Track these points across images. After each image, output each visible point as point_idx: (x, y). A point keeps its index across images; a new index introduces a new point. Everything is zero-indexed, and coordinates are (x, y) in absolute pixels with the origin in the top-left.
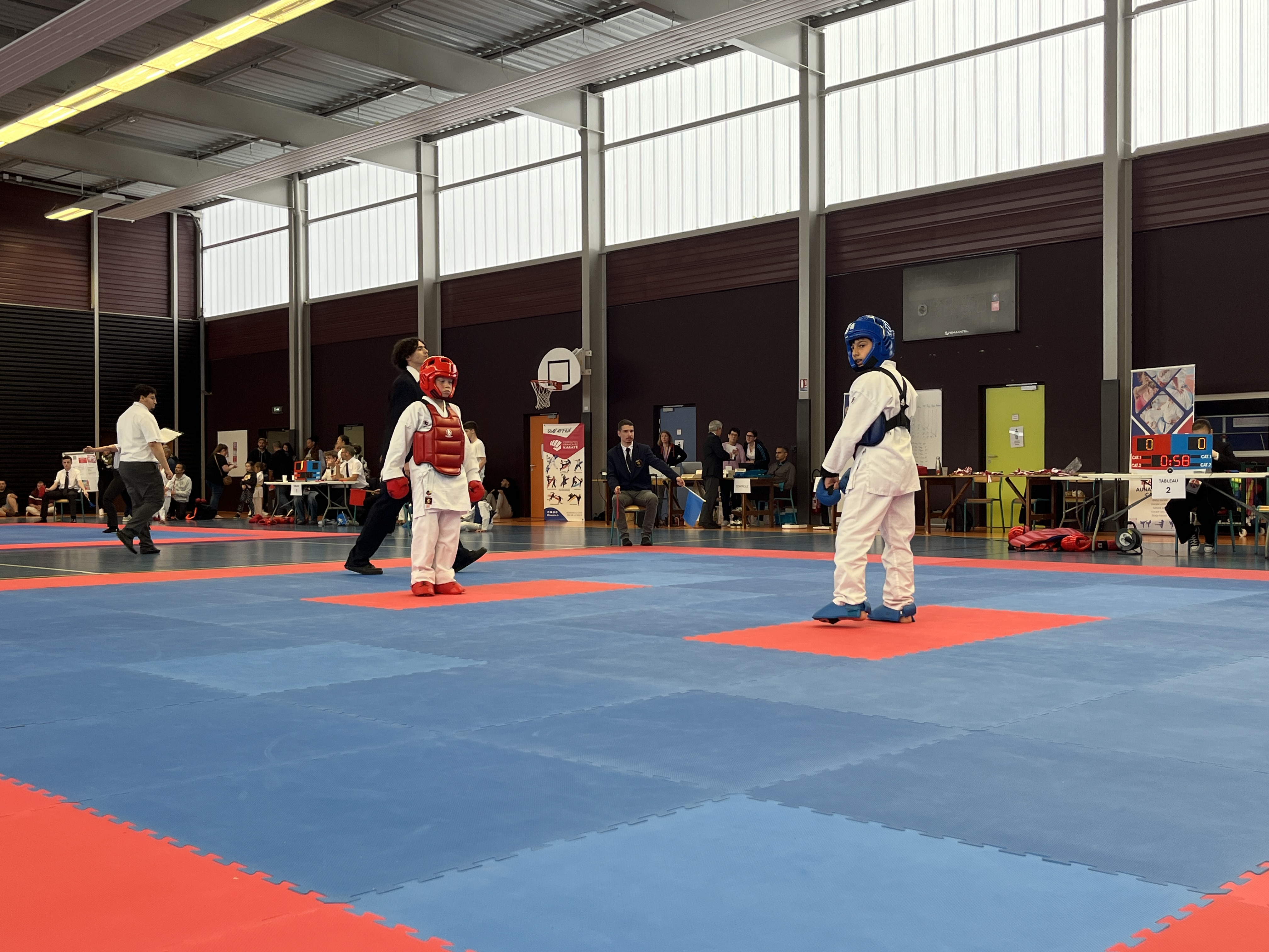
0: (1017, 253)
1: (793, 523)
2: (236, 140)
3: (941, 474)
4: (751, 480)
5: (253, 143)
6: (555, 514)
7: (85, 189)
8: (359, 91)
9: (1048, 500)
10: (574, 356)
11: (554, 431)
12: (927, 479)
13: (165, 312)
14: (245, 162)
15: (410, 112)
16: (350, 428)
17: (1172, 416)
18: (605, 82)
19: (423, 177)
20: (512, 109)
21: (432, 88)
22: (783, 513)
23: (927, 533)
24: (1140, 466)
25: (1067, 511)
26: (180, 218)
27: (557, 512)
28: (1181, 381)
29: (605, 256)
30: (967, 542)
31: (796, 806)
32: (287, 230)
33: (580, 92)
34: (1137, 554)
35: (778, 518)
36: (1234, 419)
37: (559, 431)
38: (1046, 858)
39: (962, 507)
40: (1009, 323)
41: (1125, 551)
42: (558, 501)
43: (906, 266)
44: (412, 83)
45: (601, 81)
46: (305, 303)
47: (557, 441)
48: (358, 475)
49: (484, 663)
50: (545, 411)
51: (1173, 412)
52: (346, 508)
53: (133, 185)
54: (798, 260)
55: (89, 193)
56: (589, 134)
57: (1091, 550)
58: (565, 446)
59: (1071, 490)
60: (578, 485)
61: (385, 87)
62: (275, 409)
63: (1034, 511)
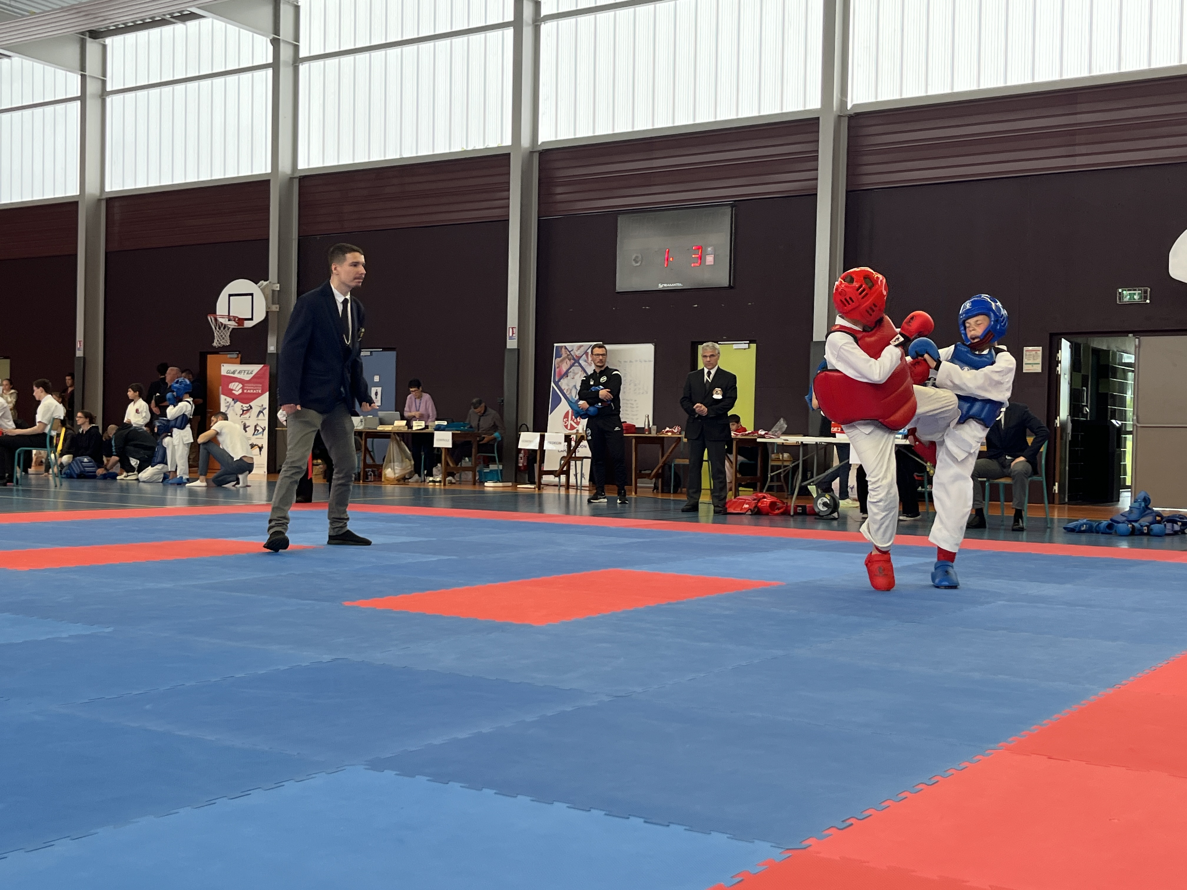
0: (734, 205)
1: (498, 481)
3: (650, 433)
4: (453, 434)
10: (259, 290)
11: (234, 373)
12: (636, 437)
19: (88, 80)
20: (194, 10)
22: (486, 470)
23: (633, 493)
24: (839, 431)
25: (772, 474)
29: (297, 180)
30: (674, 504)
31: (412, 776)
34: (835, 519)
35: (481, 475)
37: (240, 372)
38: (646, 820)
39: (670, 467)
40: (722, 278)
41: (823, 516)
43: (620, 214)
47: (237, 383)
49: (110, 630)
50: (224, 349)
54: (509, 198)
56: (282, 45)
57: (789, 514)
58: (246, 389)
59: (778, 453)
60: (260, 433)
63: (740, 473)
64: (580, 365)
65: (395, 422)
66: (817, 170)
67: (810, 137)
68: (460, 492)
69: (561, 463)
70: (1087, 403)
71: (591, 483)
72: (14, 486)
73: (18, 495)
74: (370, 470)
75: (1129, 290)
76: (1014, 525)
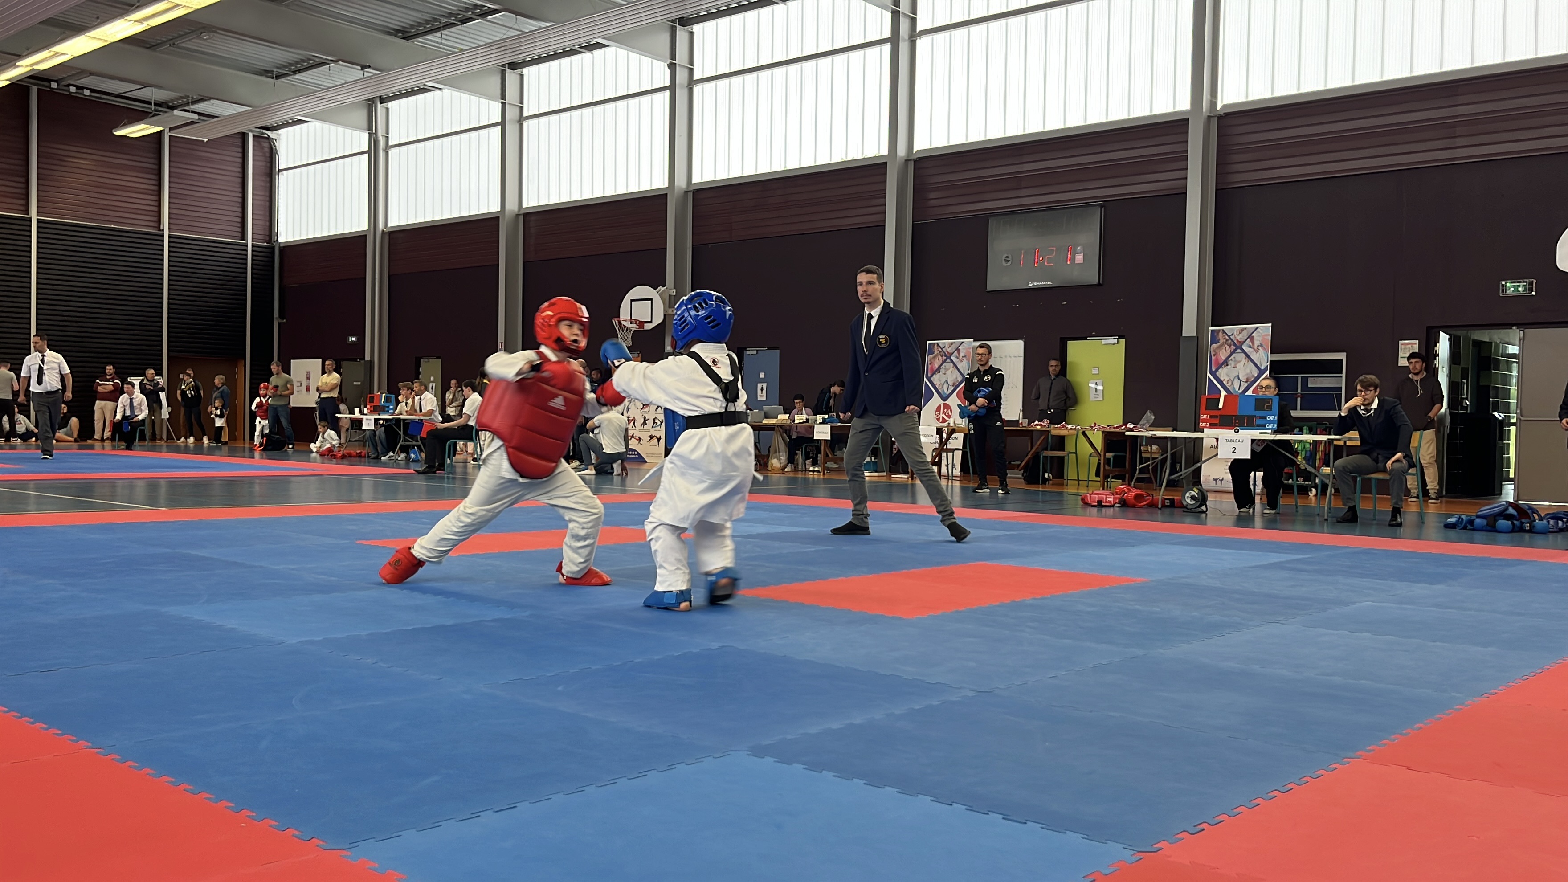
0: (1102, 206)
2: (314, 61)
3: (1018, 426)
4: (831, 426)
5: (333, 64)
6: (635, 454)
7: (156, 104)
8: (444, 16)
9: (1124, 454)
10: (657, 295)
13: (239, 235)
14: (325, 84)
15: (495, 39)
16: (427, 360)
17: (1247, 374)
18: (696, 16)
19: (507, 106)
20: (600, 40)
21: (518, 17)
24: (1208, 426)
25: (1141, 466)
26: (255, 139)
27: (636, 453)
28: (1258, 340)
29: (692, 193)
30: (1042, 495)
31: (790, 763)
32: (367, 155)
33: (669, 24)
34: (1203, 512)
36: (1309, 378)
40: (1092, 276)
41: (1191, 509)
42: (637, 442)
43: (992, 215)
44: (496, 10)
45: (692, 15)
46: (383, 231)
48: (433, 410)
51: (1248, 371)
52: (420, 443)
53: (206, 103)
54: (885, 205)
55: (160, 109)
56: (678, 69)
57: (1157, 507)
59: (1146, 445)
60: (658, 426)
61: (470, 13)
62: (350, 338)
63: (1108, 465)
64: (952, 361)
65: (779, 416)
66: (1187, 169)
67: (1179, 138)
69: (932, 454)
70: (1467, 395)
71: (962, 473)
72: (445, 474)
75: (1512, 283)
76: (1391, 520)
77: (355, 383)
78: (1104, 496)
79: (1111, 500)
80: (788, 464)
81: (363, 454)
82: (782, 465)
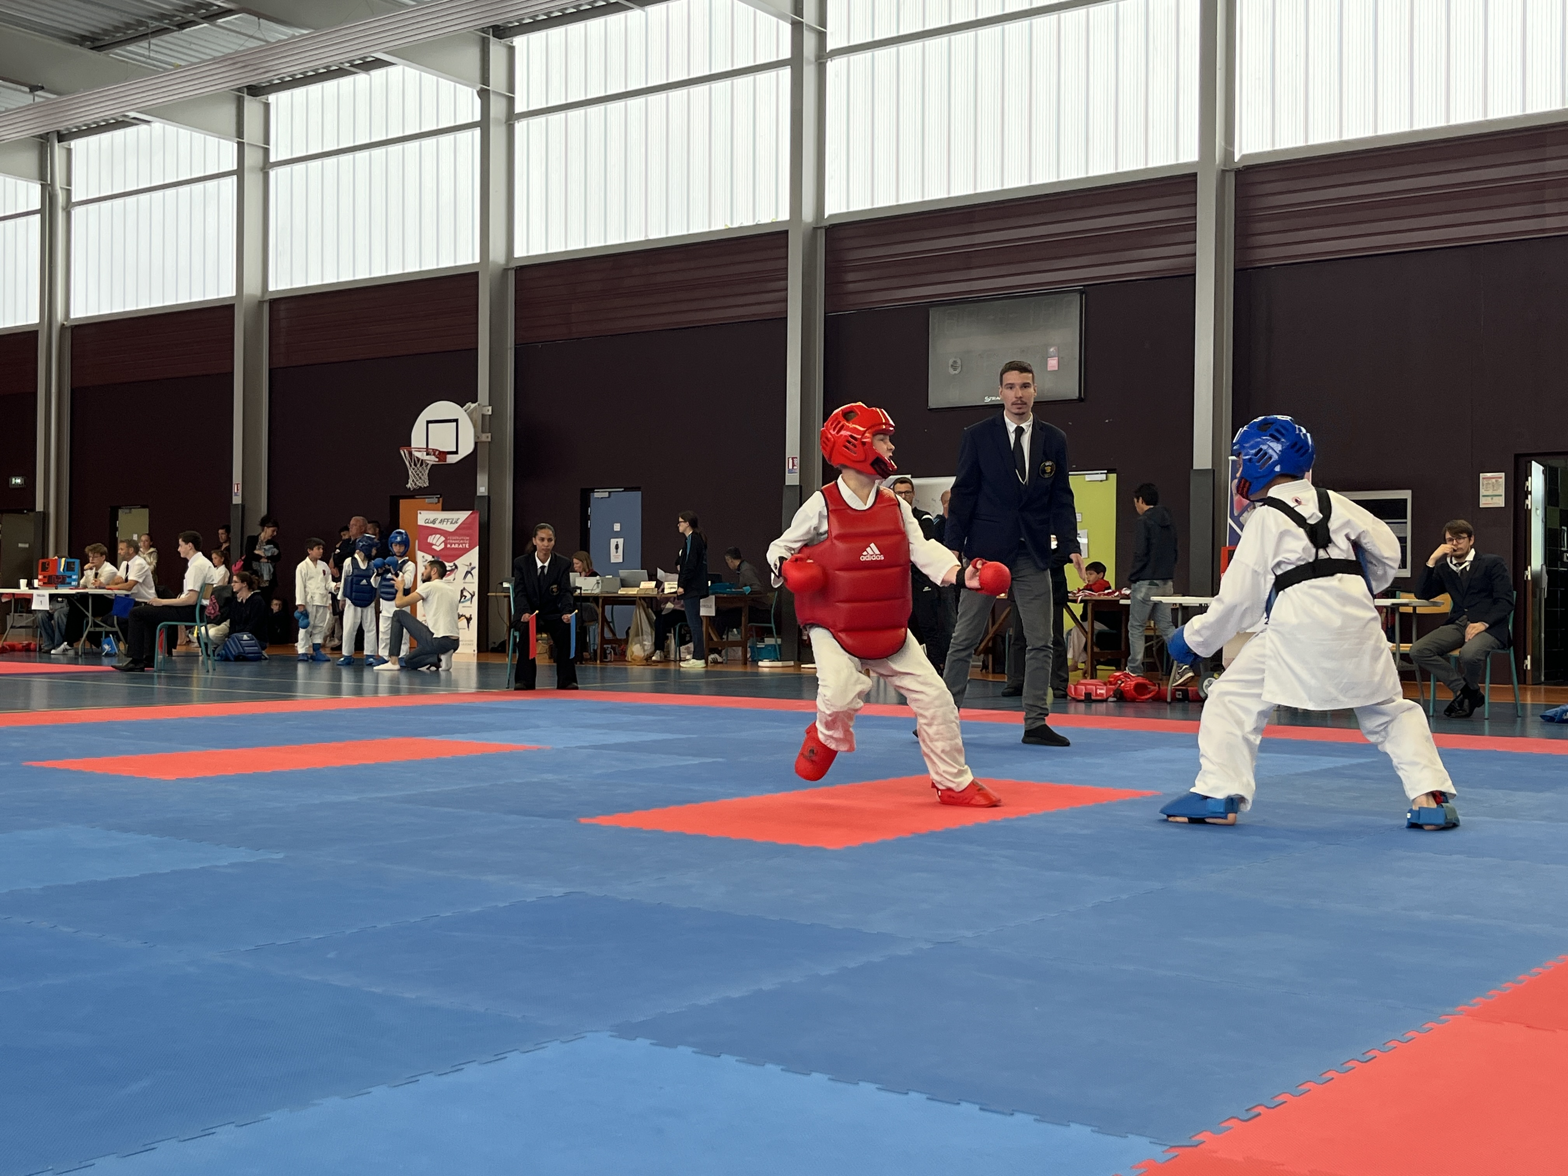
0: (1081, 292)
1: (776, 659)
8: (152, 18)
10: (465, 414)
11: (434, 522)
15: (227, 51)
16: (128, 511)
18: (517, 24)
19: (246, 148)
20: (380, 55)
21: (261, 20)
22: (761, 645)
29: (514, 272)
31: (673, 1046)
32: (38, 216)
35: (754, 652)
37: (442, 521)
38: (984, 1107)
40: (1070, 388)
43: (933, 304)
44: (231, 10)
45: (511, 22)
46: (64, 325)
47: (438, 536)
49: (281, 856)
50: (420, 492)
52: (117, 629)
54: (787, 289)
56: (492, 96)
57: (1166, 701)
58: (449, 543)
60: (468, 600)
61: (192, 14)
62: (14, 479)
63: (1098, 646)
65: (642, 583)
66: (1195, 242)
67: (1185, 199)
68: (726, 674)
72: (155, 672)
73: (160, 684)
74: (610, 646)
77: (20, 545)
78: (1094, 687)
79: (1103, 692)
80: (655, 651)
81: (32, 646)
82: (646, 653)
